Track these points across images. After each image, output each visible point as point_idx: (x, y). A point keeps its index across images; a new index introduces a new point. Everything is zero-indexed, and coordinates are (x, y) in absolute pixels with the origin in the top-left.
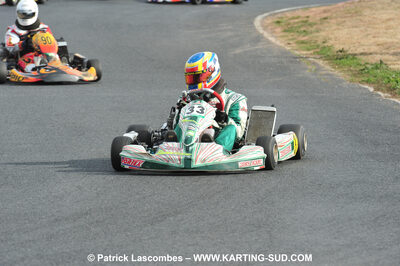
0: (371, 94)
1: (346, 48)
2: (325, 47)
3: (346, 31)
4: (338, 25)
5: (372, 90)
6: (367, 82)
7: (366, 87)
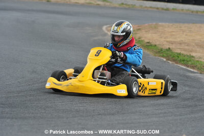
0: (165, 62)
1: (151, 42)
2: (139, 41)
3: (150, 35)
4: (146, 32)
5: (165, 60)
6: (163, 56)
7: (162, 58)
